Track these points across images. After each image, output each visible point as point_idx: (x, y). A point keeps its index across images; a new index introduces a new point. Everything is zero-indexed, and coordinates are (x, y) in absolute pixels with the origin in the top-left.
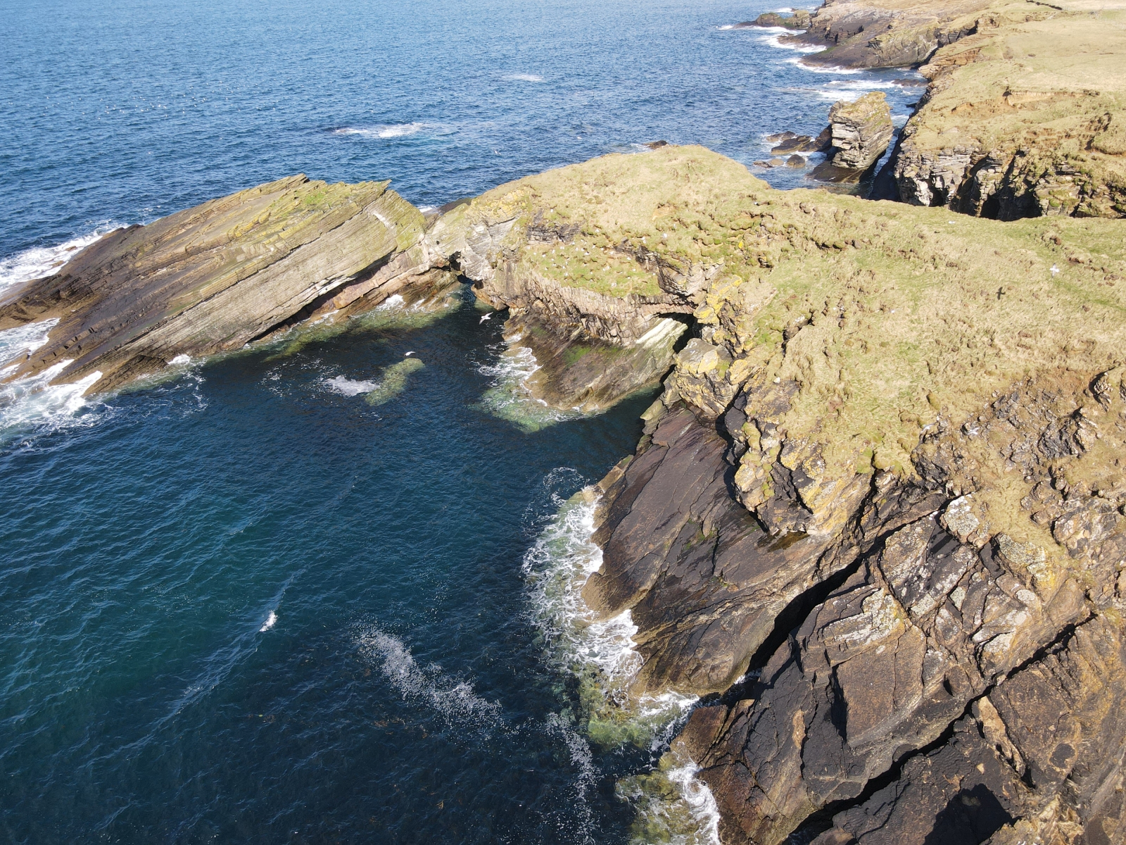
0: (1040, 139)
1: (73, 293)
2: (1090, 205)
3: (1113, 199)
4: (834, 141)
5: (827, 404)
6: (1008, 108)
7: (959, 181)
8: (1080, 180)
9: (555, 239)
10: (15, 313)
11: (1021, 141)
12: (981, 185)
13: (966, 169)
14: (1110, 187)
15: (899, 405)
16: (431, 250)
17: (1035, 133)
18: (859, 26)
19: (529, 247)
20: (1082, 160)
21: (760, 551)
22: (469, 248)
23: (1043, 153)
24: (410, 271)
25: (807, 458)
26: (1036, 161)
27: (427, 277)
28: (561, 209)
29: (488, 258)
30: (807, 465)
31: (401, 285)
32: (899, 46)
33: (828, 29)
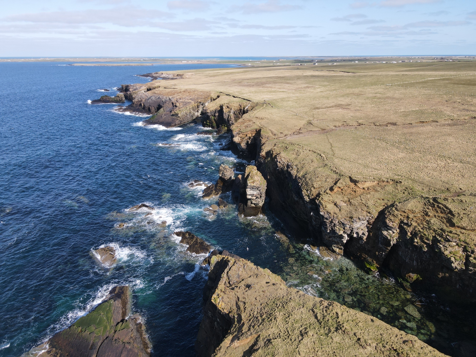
0: (410, 216)
4: (248, 196)
6: (362, 190)
7: (366, 234)
8: (461, 245)
11: (400, 216)
12: (390, 240)
13: (368, 227)
17: (404, 212)
18: (158, 104)
26: (421, 230)
32: (186, 115)
33: (143, 105)
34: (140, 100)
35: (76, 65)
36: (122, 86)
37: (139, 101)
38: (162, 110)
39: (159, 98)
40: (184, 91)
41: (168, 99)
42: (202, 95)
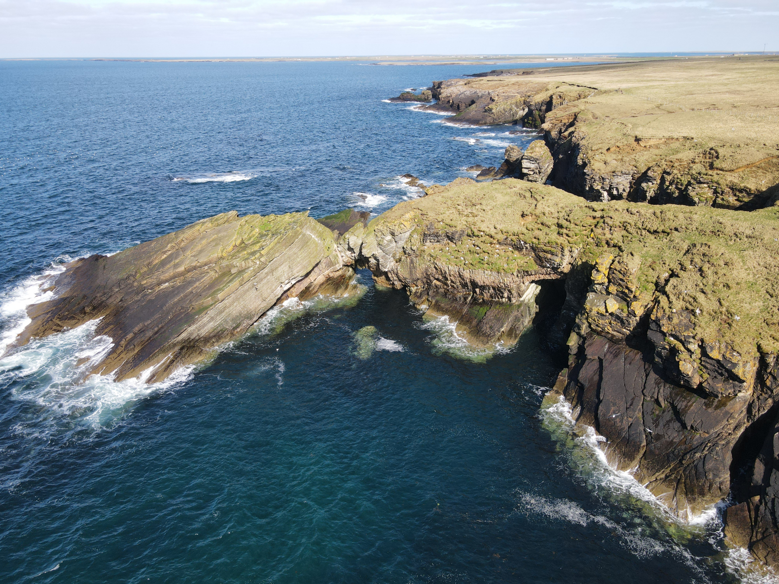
0: (676, 165)
1: (94, 308)
2: (723, 199)
3: (735, 195)
4: (523, 169)
5: (719, 320)
6: (642, 148)
7: (628, 190)
8: (713, 186)
9: (446, 241)
10: (54, 327)
11: (664, 166)
12: (646, 191)
13: (630, 183)
14: (732, 189)
15: (763, 316)
16: (343, 254)
17: (671, 162)
18: (471, 100)
19: (426, 247)
20: (711, 175)
21: (710, 410)
22: (380, 251)
23: (682, 173)
24: (331, 269)
25: (725, 352)
26: (679, 177)
27: (340, 273)
28: (448, 221)
29: (394, 257)
30: (728, 355)
31: (324, 279)
32: (503, 112)
33: (451, 102)
34: (449, 95)
35: (382, 63)
36: (434, 83)
37: (448, 97)
38: (474, 106)
39: (475, 92)
40: (513, 84)
41: (487, 93)
42: (535, 88)
